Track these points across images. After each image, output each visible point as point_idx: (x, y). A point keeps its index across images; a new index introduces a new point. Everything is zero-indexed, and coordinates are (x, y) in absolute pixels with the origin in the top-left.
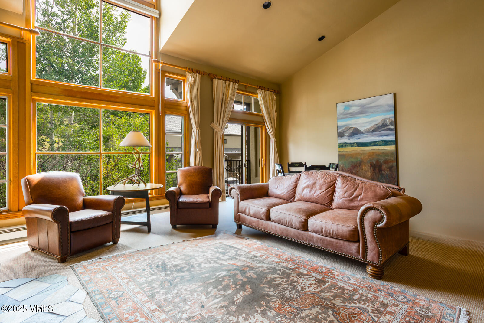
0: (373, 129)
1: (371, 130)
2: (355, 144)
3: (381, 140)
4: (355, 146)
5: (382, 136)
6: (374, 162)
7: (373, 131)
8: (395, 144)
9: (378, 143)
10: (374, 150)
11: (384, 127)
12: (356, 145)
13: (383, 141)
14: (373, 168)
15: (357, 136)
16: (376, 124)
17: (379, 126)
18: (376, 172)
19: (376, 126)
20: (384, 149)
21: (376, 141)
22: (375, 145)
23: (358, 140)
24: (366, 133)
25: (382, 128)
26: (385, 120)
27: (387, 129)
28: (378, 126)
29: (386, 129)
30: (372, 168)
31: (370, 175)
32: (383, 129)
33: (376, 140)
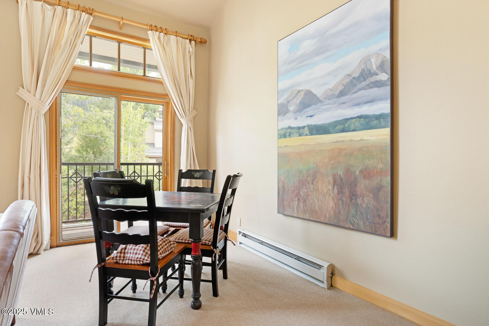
0: (341, 88)
1: (337, 92)
2: (306, 128)
3: (356, 116)
4: (307, 135)
5: (358, 104)
6: (341, 172)
7: (342, 94)
8: (389, 124)
9: (350, 125)
10: (341, 141)
11: (365, 80)
12: (307, 132)
13: (360, 117)
14: (338, 189)
15: (309, 109)
16: (348, 75)
17: (354, 78)
18: (344, 199)
19: (348, 80)
20: (362, 140)
21: (347, 120)
22: (343, 131)
23: (312, 118)
24: (327, 101)
25: (361, 82)
26: (367, 60)
27: (372, 83)
28: (351, 78)
29: (368, 85)
30: (336, 187)
31: (331, 205)
32: (363, 84)
33: (346, 117)
